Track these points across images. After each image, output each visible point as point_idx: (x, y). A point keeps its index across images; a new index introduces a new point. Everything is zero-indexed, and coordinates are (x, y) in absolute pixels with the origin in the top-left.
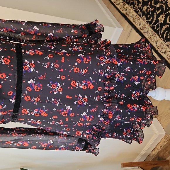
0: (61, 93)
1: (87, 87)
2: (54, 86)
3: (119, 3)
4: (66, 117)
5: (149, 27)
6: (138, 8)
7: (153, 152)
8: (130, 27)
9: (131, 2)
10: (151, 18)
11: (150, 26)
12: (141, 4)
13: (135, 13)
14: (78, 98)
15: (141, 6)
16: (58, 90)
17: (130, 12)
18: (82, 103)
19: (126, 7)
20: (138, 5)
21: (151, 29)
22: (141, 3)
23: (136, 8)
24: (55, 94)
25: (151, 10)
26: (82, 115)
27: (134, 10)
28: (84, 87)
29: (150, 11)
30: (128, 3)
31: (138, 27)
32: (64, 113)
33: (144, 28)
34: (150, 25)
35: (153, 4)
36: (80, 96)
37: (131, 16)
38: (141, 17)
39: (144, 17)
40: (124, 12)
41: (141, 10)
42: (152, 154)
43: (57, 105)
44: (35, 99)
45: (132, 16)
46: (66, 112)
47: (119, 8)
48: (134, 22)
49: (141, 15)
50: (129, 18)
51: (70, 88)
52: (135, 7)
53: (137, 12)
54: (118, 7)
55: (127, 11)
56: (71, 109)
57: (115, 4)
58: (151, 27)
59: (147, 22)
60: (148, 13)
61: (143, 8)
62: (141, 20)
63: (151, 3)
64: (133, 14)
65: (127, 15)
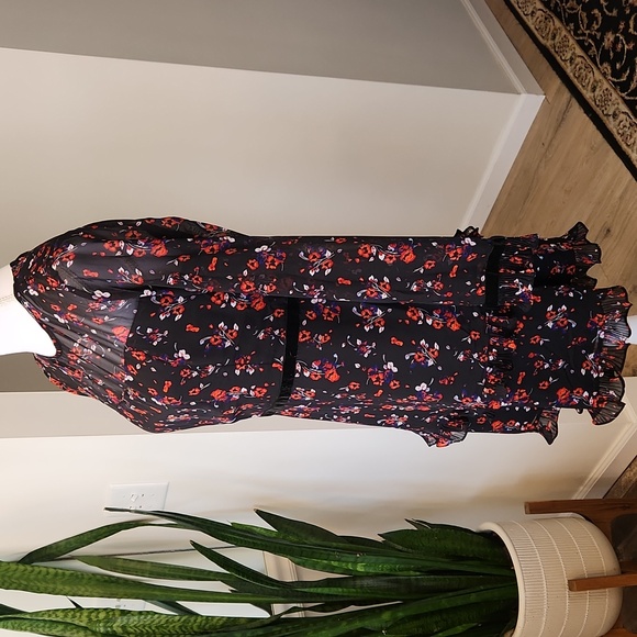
0: (381, 330)
1: (445, 325)
2: (367, 314)
3: (533, 12)
4: (379, 387)
5: (620, 101)
6: (590, 36)
7: (628, 474)
8: (567, 95)
9: (569, 14)
10: (625, 72)
11: (623, 98)
12: (597, 24)
13: (579, 51)
14: (418, 348)
15: (598, 30)
16: (374, 324)
17: (564, 45)
18: (423, 359)
19: (552, 28)
20: (589, 27)
21: (624, 108)
22: (596, 19)
23: (584, 34)
24: (367, 330)
25: (626, 47)
26: (418, 389)
27: (578, 42)
28: (438, 324)
29: (623, 49)
30: (559, 16)
31: (588, 95)
32: (376, 379)
33: (605, 100)
34: (623, 95)
35: (631, 30)
36: (423, 342)
37: (568, 57)
38: (596, 65)
39: (606, 67)
40: (548, 43)
41: (598, 43)
42: (623, 479)
43: (366, 356)
44: (320, 337)
45: (571, 59)
46: (381, 376)
47: (532, 27)
48: (577, 78)
49: (598, 60)
50: (562, 64)
51: (403, 321)
52: (579, 32)
53: (586, 49)
54: (530, 22)
55: (556, 40)
56: (395, 370)
57: (519, 10)
58: (626, 101)
59: (613, 82)
60: (618, 57)
61: (602, 39)
62: (598, 76)
63: (627, 26)
64: (574, 53)
65: (556, 55)
